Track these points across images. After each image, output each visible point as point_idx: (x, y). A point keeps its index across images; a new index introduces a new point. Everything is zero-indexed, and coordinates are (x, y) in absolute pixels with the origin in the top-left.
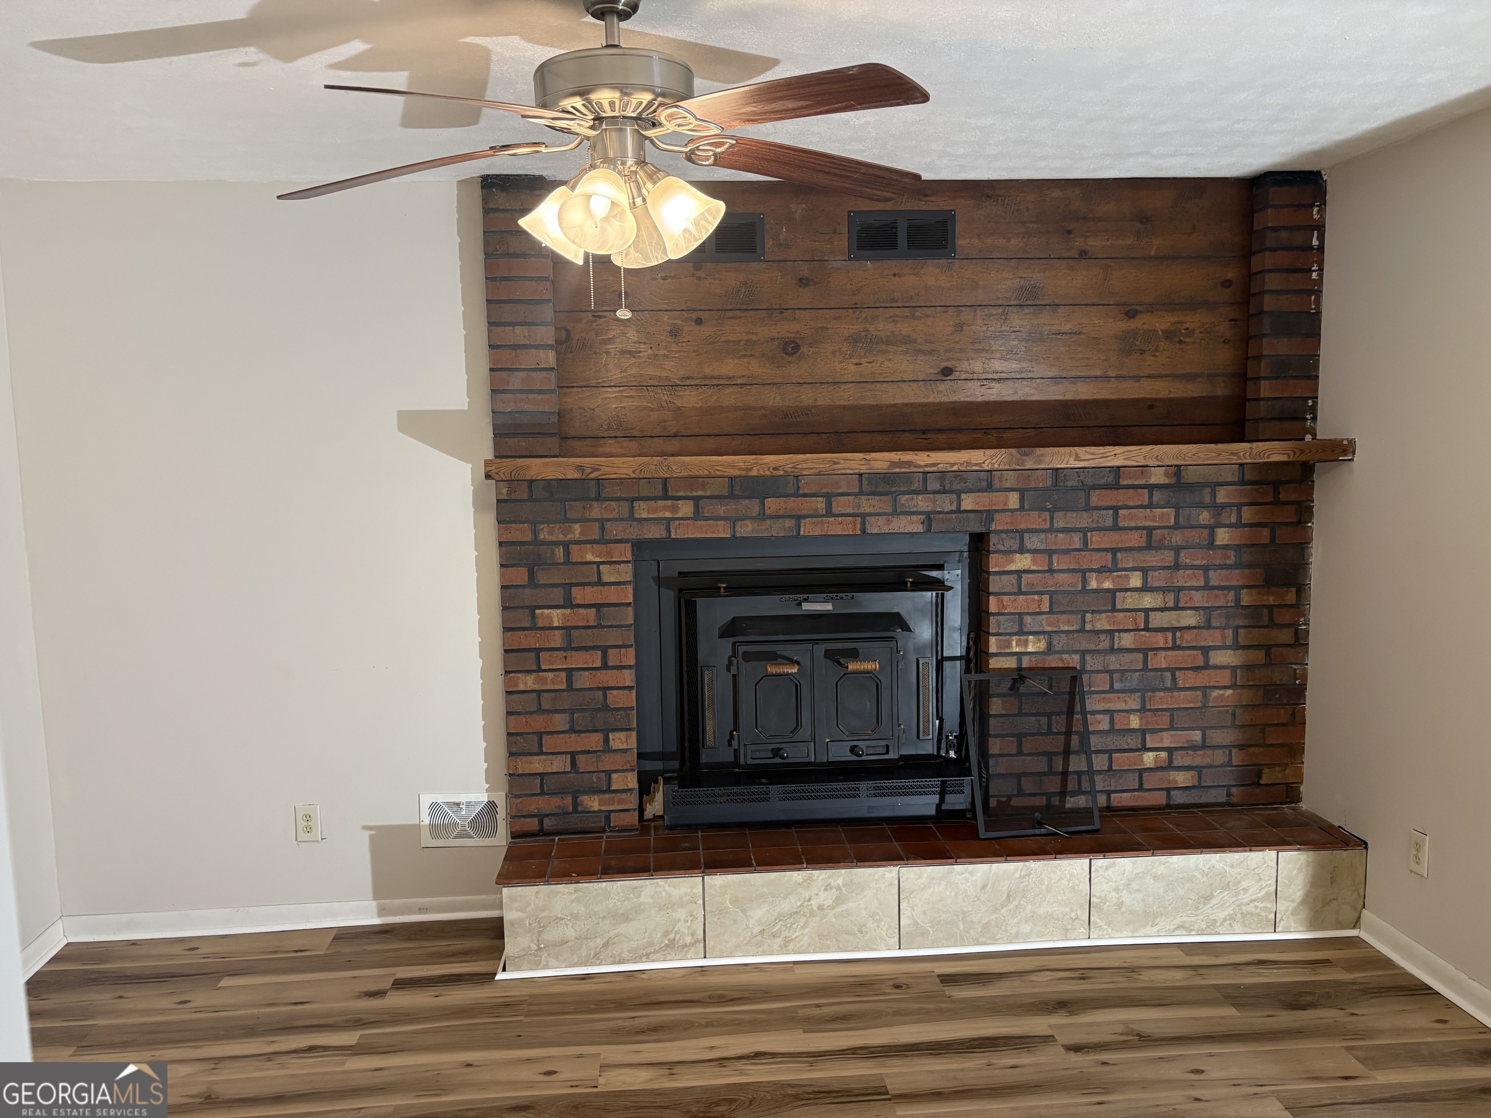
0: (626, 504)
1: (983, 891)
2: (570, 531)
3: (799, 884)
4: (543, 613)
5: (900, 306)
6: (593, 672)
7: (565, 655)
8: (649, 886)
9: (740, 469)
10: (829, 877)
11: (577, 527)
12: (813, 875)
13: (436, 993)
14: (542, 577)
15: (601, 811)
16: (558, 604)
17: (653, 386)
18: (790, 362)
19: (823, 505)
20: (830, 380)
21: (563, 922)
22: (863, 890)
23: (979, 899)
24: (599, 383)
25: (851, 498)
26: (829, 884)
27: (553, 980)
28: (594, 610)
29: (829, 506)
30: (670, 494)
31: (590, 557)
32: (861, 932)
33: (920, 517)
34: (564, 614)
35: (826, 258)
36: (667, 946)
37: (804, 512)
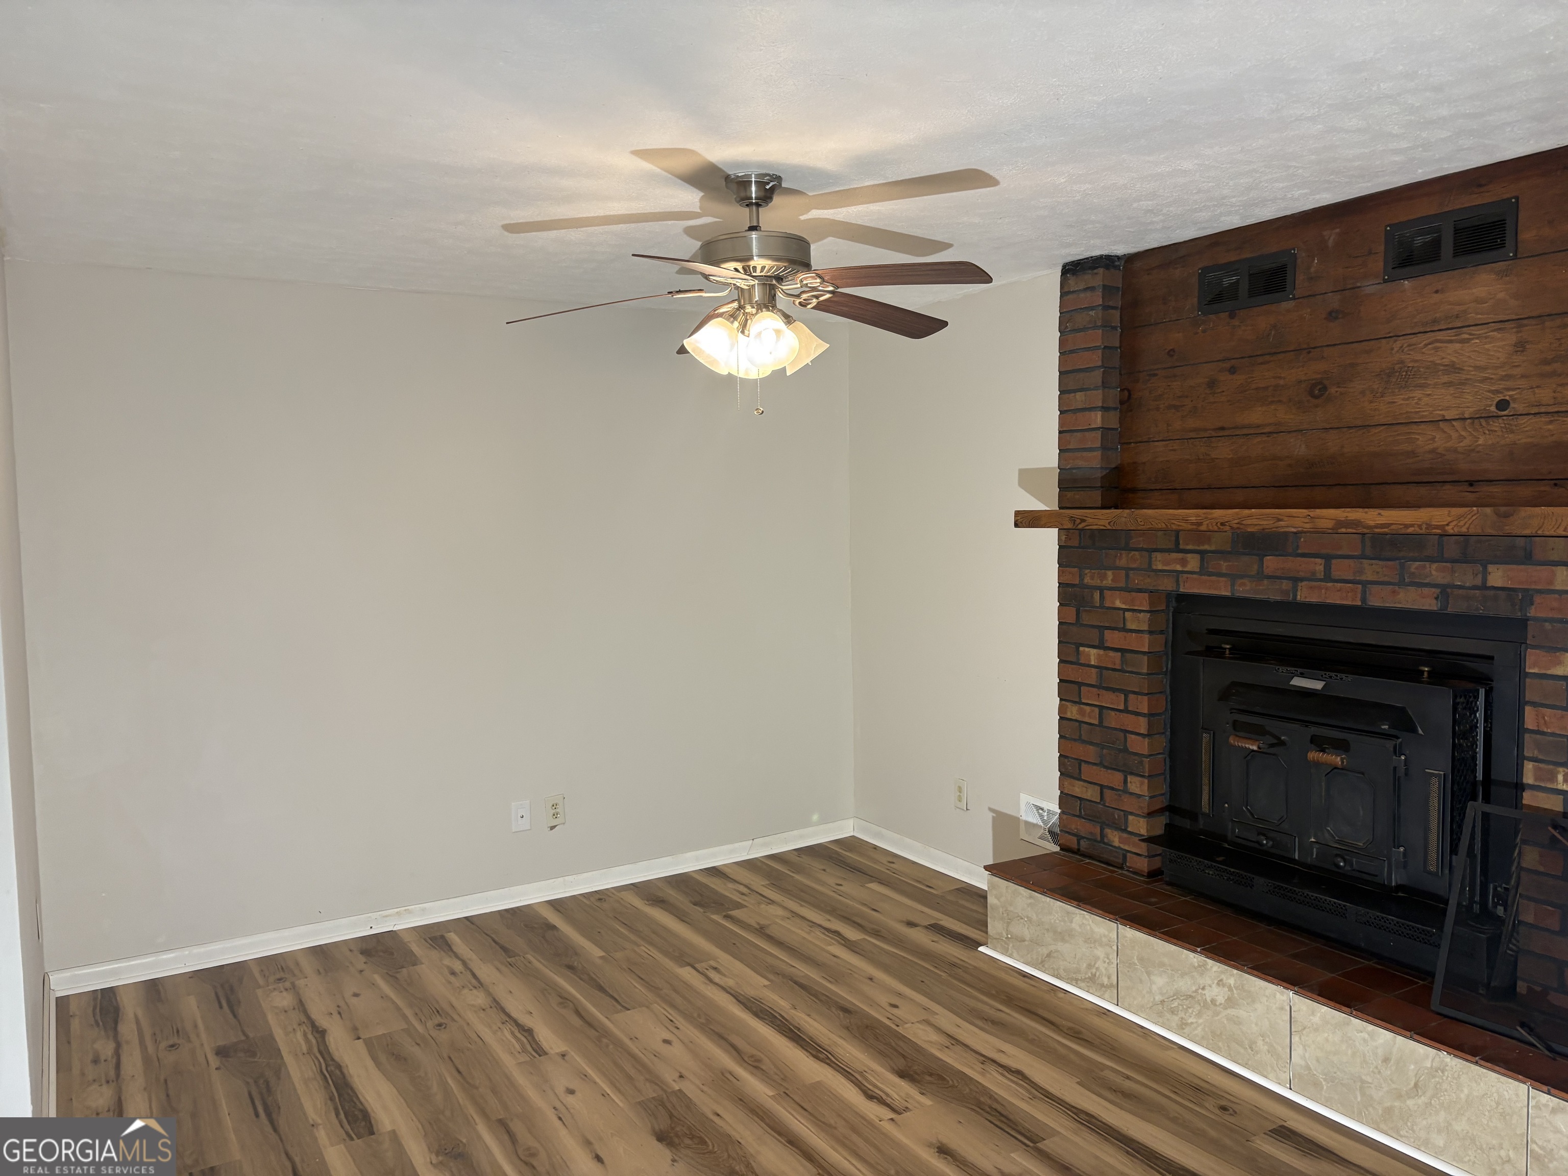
0: (1146, 554)
1: (1384, 1064)
2: (1103, 577)
3: (1195, 968)
4: (1084, 650)
5: (1444, 328)
6: (1118, 713)
7: (1099, 692)
8: (1078, 915)
9: (1192, 524)
10: (1222, 972)
11: (1110, 574)
12: (1206, 964)
13: (935, 939)
14: (1086, 619)
15: (1119, 848)
16: (1094, 644)
17: (1193, 438)
18: (1316, 406)
19: (1322, 568)
20: (1359, 423)
21: (1022, 921)
22: (1253, 1001)
23: (1379, 1072)
24: (1149, 438)
25: (1351, 562)
26: (1221, 980)
27: (1007, 967)
28: (1119, 654)
29: (1328, 568)
30: (1181, 547)
31: (1118, 604)
32: (1251, 1048)
33: (1433, 590)
34: (1099, 654)
35: (1359, 284)
36: (1090, 978)
37: (1302, 574)
